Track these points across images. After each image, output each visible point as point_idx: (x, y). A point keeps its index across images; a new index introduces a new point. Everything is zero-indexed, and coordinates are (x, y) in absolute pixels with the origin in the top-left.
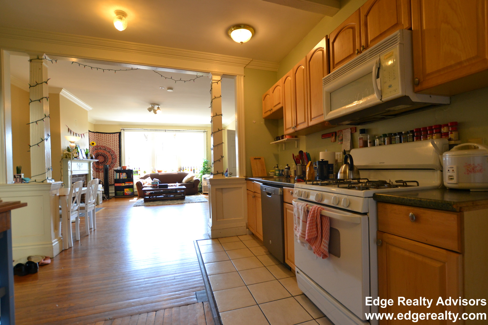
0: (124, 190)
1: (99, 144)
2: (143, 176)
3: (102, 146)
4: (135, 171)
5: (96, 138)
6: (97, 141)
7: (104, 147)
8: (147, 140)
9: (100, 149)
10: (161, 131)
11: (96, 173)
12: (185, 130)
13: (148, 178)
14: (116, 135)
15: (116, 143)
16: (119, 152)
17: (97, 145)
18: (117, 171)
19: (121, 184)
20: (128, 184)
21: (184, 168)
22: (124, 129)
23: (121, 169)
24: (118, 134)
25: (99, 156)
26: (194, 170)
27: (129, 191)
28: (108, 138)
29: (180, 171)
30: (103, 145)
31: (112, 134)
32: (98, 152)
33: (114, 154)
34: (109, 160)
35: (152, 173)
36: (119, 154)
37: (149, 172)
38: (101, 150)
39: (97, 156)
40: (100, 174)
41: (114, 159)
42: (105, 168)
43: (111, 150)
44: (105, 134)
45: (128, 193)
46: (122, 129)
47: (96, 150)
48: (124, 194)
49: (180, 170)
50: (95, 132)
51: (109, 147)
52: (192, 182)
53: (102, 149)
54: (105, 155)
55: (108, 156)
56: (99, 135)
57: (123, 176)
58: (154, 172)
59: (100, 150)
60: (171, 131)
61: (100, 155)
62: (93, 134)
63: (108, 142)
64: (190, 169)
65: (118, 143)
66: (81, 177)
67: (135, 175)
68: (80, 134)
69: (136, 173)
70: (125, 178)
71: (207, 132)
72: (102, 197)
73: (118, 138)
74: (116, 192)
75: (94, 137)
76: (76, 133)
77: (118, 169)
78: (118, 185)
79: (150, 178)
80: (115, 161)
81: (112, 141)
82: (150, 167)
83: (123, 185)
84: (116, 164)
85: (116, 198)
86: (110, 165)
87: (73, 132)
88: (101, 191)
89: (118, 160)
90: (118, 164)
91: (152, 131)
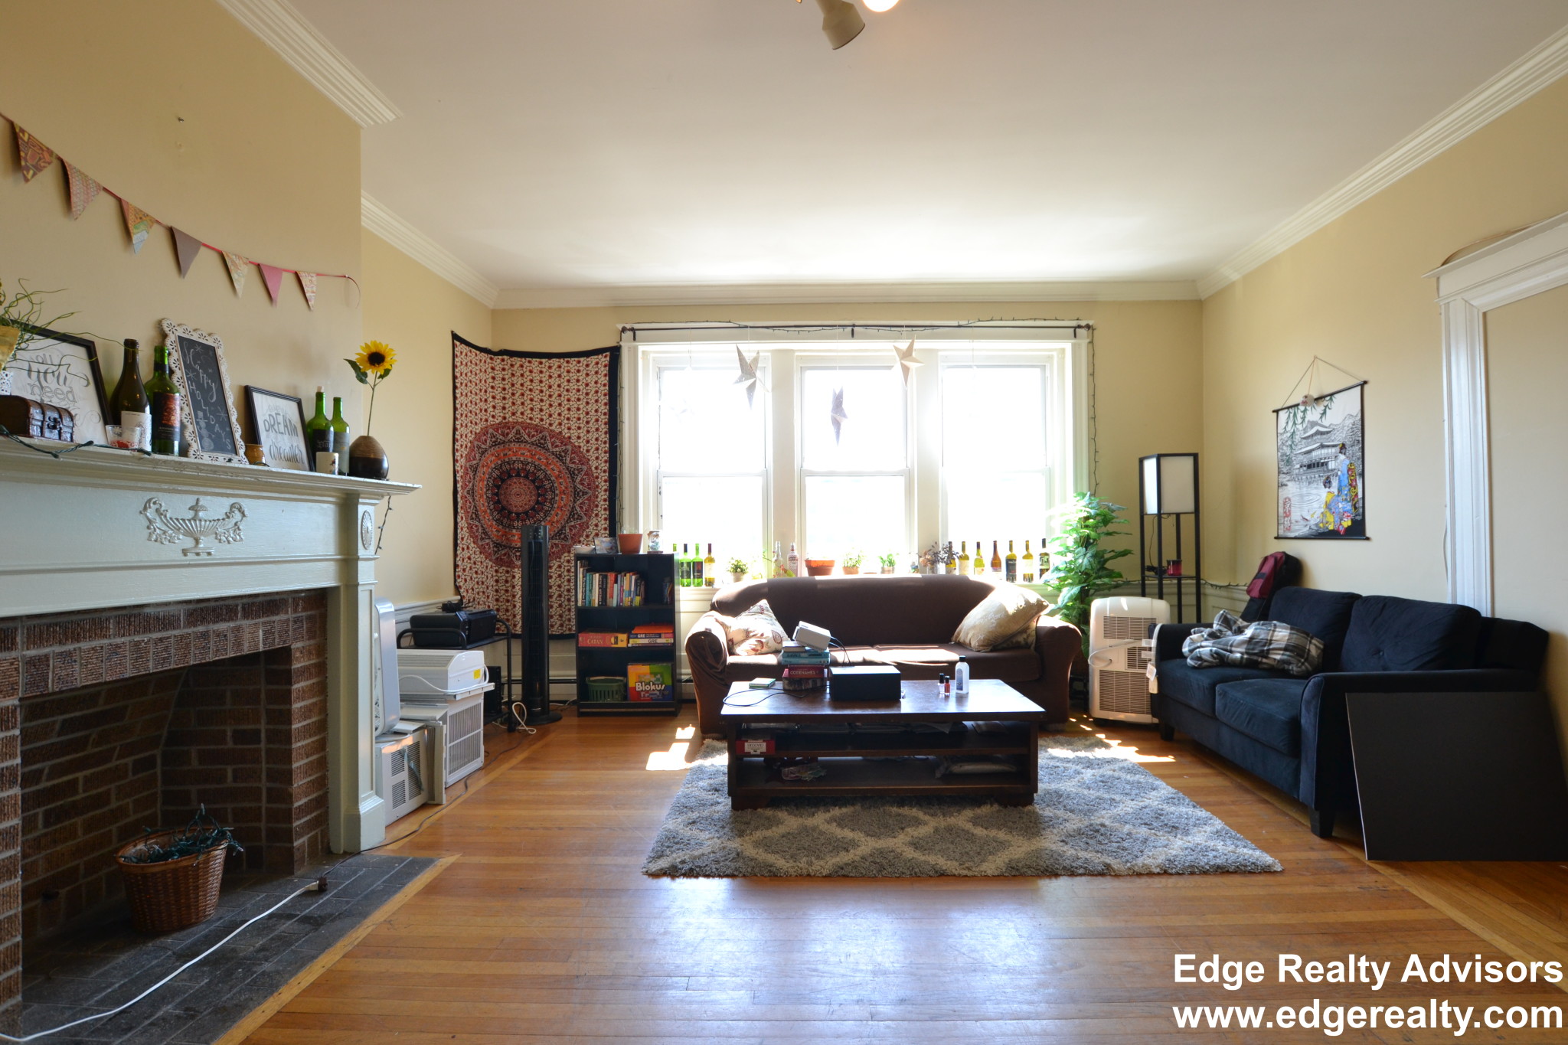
0: (625, 674)
1: (513, 414)
2: (728, 588)
3: (526, 426)
4: (689, 564)
5: (498, 383)
6: (504, 398)
7: (538, 429)
8: (751, 389)
9: (519, 440)
10: (828, 331)
11: (496, 571)
12: (961, 323)
13: (755, 608)
14: (597, 363)
15: (592, 408)
16: (606, 457)
17: (504, 418)
18: (593, 563)
19: (613, 640)
20: (646, 641)
21: (956, 547)
22: (636, 326)
23: (612, 553)
24: (604, 360)
25: (510, 476)
26: (1014, 565)
27: (653, 679)
28: (555, 382)
29: (933, 570)
30: (531, 419)
31: (573, 361)
32: (505, 455)
33: (585, 468)
34: (557, 498)
35: (778, 574)
36: (606, 467)
37: (759, 574)
38: (522, 446)
39: (503, 481)
40: (514, 577)
41: (585, 493)
42: (530, 544)
43: (569, 447)
44: (544, 360)
45: (647, 688)
46: (624, 330)
47: (497, 448)
48: (625, 698)
49: (932, 556)
50: (496, 349)
51: (558, 430)
52: (1027, 646)
53: (526, 442)
54: (541, 475)
55: (553, 478)
56: (515, 368)
57: (622, 590)
58: (785, 571)
59: (517, 445)
60: (880, 331)
61: (518, 475)
62: (476, 355)
63: (555, 401)
64: (987, 555)
65: (604, 409)
66: (232, 624)
67: (688, 585)
68: (240, 257)
69: (692, 577)
70: (632, 602)
71: (1095, 332)
72: (481, 730)
73: (605, 380)
74: (587, 679)
75: (490, 380)
76: (172, 233)
77: (598, 552)
78: (593, 640)
79: (768, 611)
80: (589, 505)
81: (573, 395)
82: (766, 542)
83: (622, 641)
84: (594, 521)
85: (581, 715)
86: (563, 527)
87: (119, 200)
88: (468, 695)
89: (602, 503)
90: (603, 522)
91: (777, 332)
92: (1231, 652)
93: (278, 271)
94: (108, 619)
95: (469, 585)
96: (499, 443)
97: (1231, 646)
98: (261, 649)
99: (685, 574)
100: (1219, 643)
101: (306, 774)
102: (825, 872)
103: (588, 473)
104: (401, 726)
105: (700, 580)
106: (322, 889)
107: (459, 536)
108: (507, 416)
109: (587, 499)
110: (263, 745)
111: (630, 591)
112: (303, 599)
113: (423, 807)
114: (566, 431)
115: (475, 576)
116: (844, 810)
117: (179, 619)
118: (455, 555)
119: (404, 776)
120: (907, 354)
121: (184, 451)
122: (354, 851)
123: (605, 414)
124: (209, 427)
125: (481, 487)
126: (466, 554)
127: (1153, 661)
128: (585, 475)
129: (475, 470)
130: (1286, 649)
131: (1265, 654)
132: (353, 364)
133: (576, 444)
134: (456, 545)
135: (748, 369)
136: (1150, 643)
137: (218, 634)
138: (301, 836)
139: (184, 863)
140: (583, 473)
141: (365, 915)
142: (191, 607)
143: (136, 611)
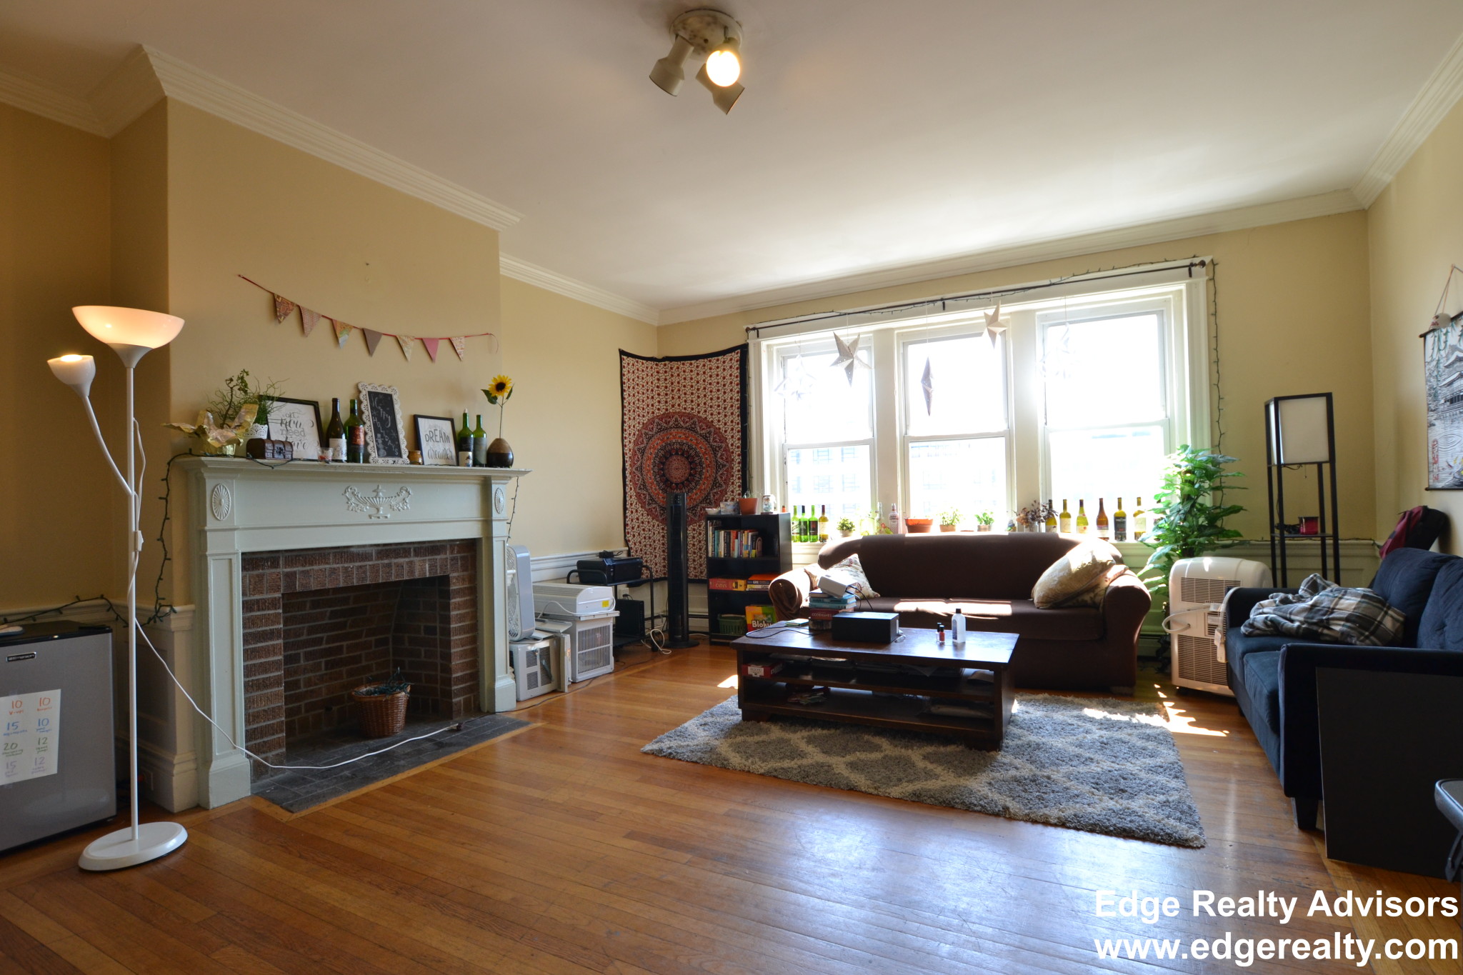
0: (745, 613)
1: (673, 406)
3: (682, 415)
4: (805, 523)
5: (662, 383)
6: (666, 394)
7: (690, 416)
8: (850, 369)
9: (677, 427)
10: (919, 308)
11: (662, 529)
12: (1054, 281)
13: (845, 562)
14: (731, 360)
15: (728, 396)
16: (739, 435)
17: (667, 410)
18: (724, 523)
19: (733, 585)
20: (759, 587)
21: (1058, 508)
22: (757, 326)
23: (735, 514)
24: (736, 356)
25: (671, 455)
26: (1124, 523)
27: (765, 619)
28: (701, 378)
29: (1030, 526)
30: (685, 409)
31: (714, 359)
32: (668, 438)
33: (724, 445)
34: (704, 471)
35: (877, 532)
36: (738, 443)
37: (866, 528)
38: (679, 430)
39: (667, 459)
41: (724, 466)
42: (672, 507)
43: (712, 429)
44: (693, 362)
46: (749, 330)
47: (661, 433)
49: (1030, 515)
50: (660, 357)
51: (704, 416)
53: (682, 427)
54: (692, 453)
55: (701, 455)
56: (674, 370)
57: (741, 544)
58: (887, 528)
59: (676, 430)
60: (971, 300)
61: (677, 454)
62: (643, 364)
63: (702, 393)
64: (1092, 513)
65: (737, 396)
66: (407, 560)
67: (805, 541)
68: (408, 337)
69: (808, 534)
70: (749, 554)
71: (1217, 267)
72: (611, 645)
73: (736, 373)
74: (719, 615)
75: (656, 381)
76: (363, 331)
77: (722, 514)
78: (720, 584)
79: (856, 564)
80: (727, 476)
81: (714, 388)
82: (874, 505)
83: (741, 586)
84: (731, 488)
85: (712, 644)
86: (709, 494)
87: (331, 320)
88: (592, 618)
89: (736, 473)
90: (737, 489)
91: (874, 315)
92: (1292, 621)
93: (435, 341)
94: (329, 554)
95: (637, 539)
96: (663, 430)
97: (1291, 614)
98: (428, 576)
99: (802, 531)
100: (1280, 610)
101: (461, 657)
102: (762, 771)
103: (727, 450)
104: (537, 634)
105: (815, 537)
106: (458, 729)
107: (628, 503)
108: (669, 408)
109: (725, 471)
110: (438, 636)
111: (747, 545)
112: (458, 545)
113: (554, 692)
114: (710, 416)
115: (642, 532)
116: (825, 732)
117: (372, 555)
118: (625, 517)
119: (537, 668)
120: (993, 320)
121: (366, 460)
122: (492, 712)
123: (738, 400)
124: (384, 443)
125: (649, 464)
126: (635, 515)
127: (1220, 628)
128: (724, 451)
129: (643, 452)
130: (1347, 619)
131: (1326, 624)
132: (487, 393)
133: (717, 426)
134: (625, 509)
135: (846, 352)
136: (1218, 607)
137: (398, 565)
138: (457, 696)
139: (380, 699)
140: (722, 449)
141: (467, 746)
142: (380, 548)
143: (345, 550)
